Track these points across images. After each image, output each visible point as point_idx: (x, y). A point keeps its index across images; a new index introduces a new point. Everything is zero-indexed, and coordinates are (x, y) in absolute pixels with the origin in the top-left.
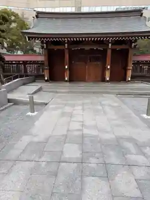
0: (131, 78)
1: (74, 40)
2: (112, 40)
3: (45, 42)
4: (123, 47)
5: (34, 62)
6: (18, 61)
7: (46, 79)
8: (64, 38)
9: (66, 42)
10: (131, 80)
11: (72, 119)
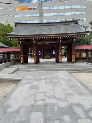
0: (75, 60)
1: (38, 38)
2: (61, 38)
3: (20, 40)
4: (69, 41)
5: (14, 53)
6: (3, 52)
7: (22, 62)
8: (33, 37)
9: (34, 39)
10: (75, 61)
11: (38, 91)
